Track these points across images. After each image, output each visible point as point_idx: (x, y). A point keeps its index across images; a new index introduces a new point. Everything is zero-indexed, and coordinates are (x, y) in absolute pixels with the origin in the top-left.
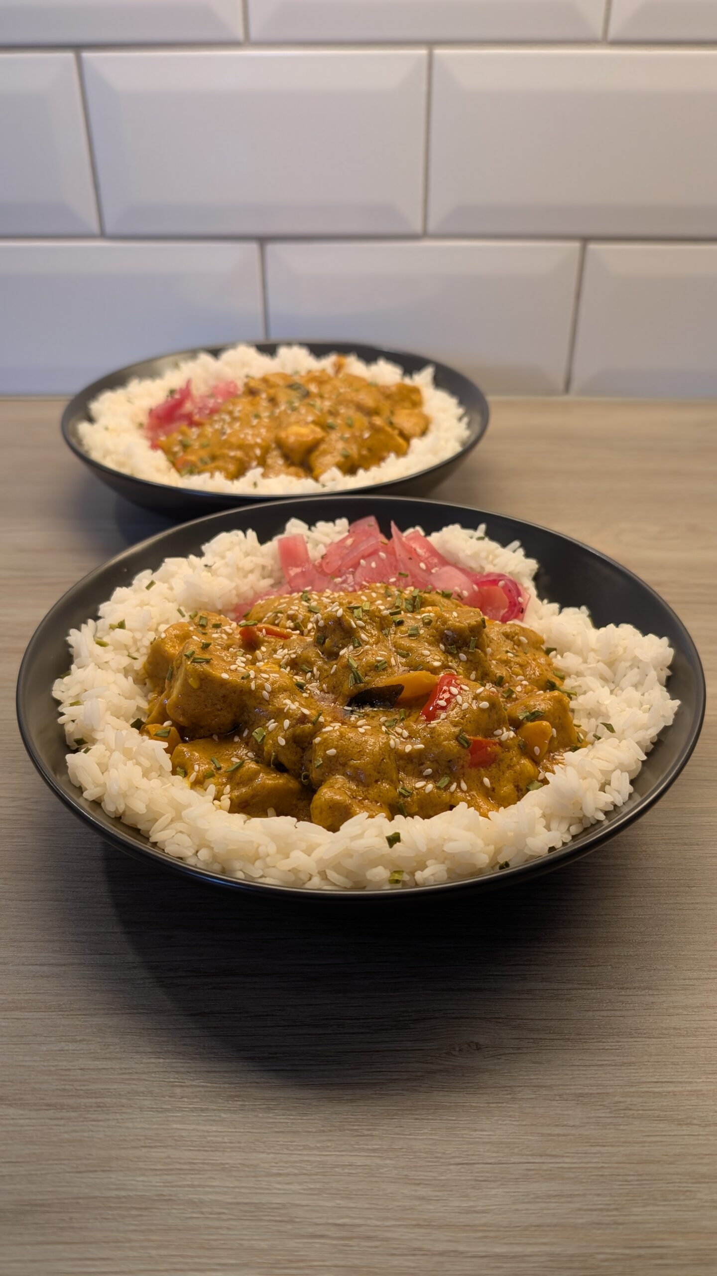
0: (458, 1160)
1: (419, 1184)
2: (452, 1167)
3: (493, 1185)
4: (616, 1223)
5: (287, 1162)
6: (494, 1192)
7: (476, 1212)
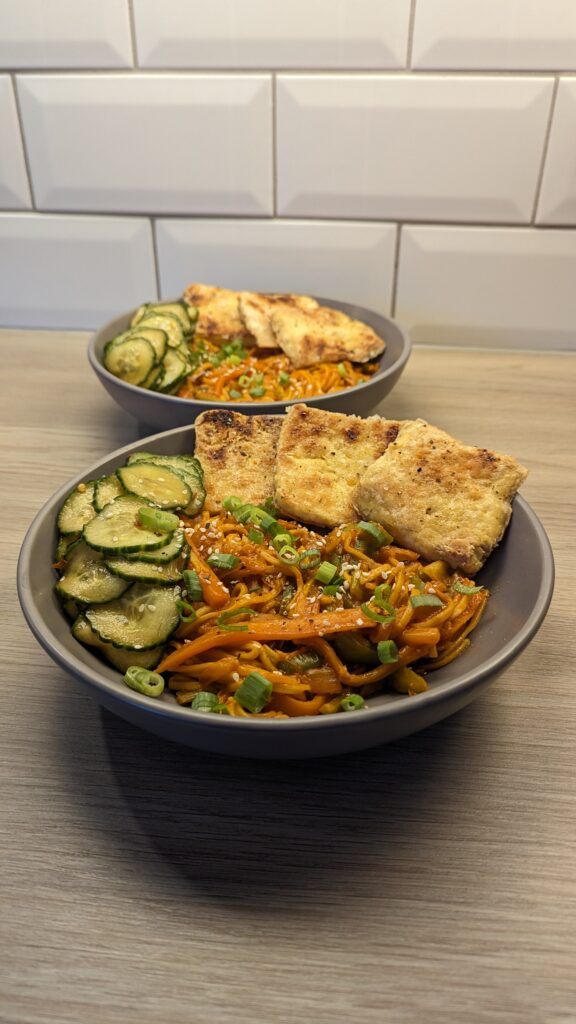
3: (48, 965)
4: (131, 1008)
6: (47, 971)
7: (26, 986)
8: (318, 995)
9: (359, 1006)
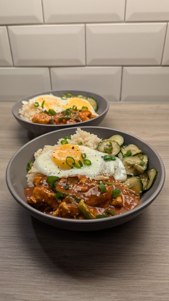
0: (56, 285)
1: (45, 290)
2: (54, 286)
5: (16, 284)
8: (143, 293)
9: (156, 295)
